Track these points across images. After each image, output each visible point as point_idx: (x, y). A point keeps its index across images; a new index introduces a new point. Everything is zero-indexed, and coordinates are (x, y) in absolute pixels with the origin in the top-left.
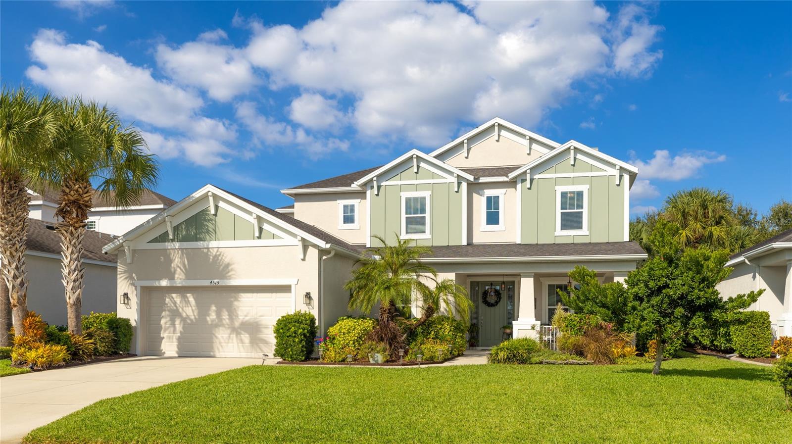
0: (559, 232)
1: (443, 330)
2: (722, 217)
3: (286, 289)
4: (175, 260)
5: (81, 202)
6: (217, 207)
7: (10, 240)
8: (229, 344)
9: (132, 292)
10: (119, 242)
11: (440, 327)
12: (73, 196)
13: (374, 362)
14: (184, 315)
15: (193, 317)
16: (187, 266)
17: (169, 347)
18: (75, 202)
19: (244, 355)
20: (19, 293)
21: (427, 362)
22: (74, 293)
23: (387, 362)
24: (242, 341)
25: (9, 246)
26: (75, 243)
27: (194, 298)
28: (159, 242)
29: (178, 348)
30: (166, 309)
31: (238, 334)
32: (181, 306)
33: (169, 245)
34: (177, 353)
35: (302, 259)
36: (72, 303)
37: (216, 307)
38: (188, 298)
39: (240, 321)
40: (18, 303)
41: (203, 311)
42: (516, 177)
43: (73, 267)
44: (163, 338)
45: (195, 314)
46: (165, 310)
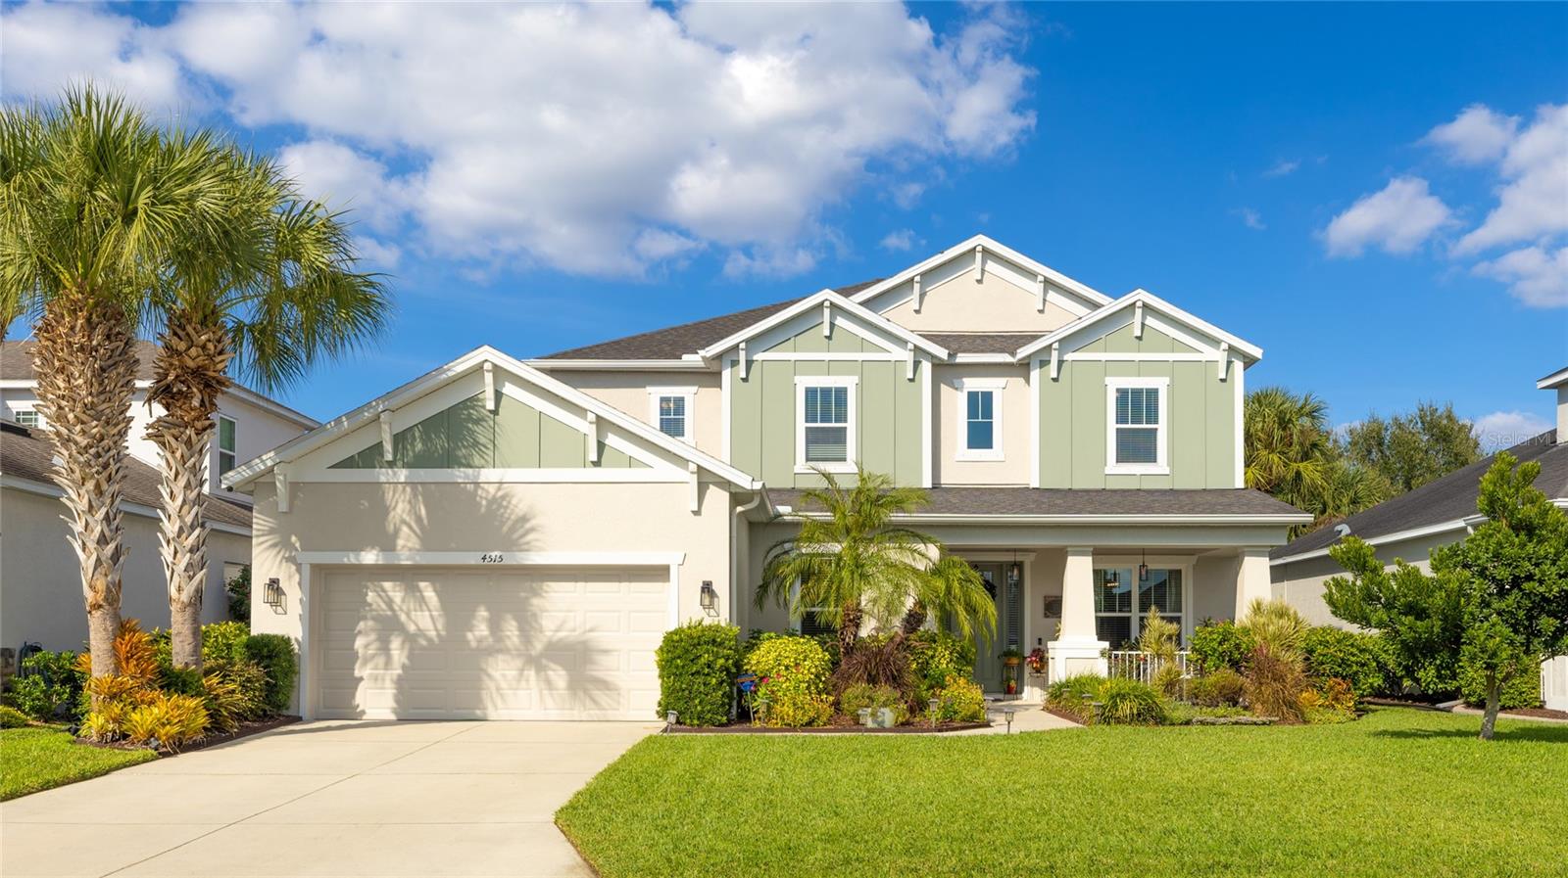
0: (1112, 467)
1: (937, 659)
2: (1314, 445)
3: (660, 573)
4: (394, 508)
5: (211, 374)
6: (498, 396)
7: (98, 455)
8: (519, 692)
9: (290, 577)
10: (265, 464)
11: (930, 653)
12: (193, 358)
13: (875, 726)
14: (412, 628)
15: (433, 634)
16: (425, 521)
17: (375, 698)
18: (198, 373)
19: (554, 714)
20: (109, 578)
21: (967, 724)
22: (191, 578)
23: (904, 726)
24: (549, 683)
25: (94, 470)
26: (195, 464)
27: (435, 591)
28: (359, 467)
29: (397, 701)
30: (369, 615)
31: (540, 669)
32: (404, 608)
33: (384, 475)
34: (395, 711)
35: (693, 512)
36: (185, 601)
37: (488, 610)
38: (420, 591)
39: (545, 640)
40: (106, 599)
41: (457, 618)
42: (1029, 356)
43: (189, 519)
44: (361, 679)
45: (440, 627)
46: (365, 618)
